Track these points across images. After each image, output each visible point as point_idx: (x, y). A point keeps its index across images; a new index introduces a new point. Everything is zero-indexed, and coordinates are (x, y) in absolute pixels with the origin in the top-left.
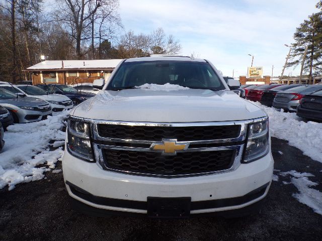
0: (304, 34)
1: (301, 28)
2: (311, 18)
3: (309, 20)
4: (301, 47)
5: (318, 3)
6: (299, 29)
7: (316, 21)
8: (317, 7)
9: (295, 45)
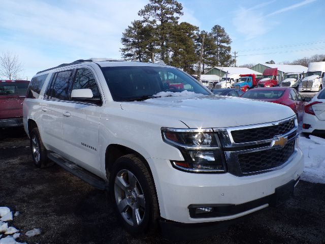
0: (131, 39)
1: (126, 34)
2: (133, 24)
3: (132, 26)
4: (129, 52)
5: (140, 11)
6: (125, 34)
7: (139, 28)
8: (139, 15)
9: (124, 50)
